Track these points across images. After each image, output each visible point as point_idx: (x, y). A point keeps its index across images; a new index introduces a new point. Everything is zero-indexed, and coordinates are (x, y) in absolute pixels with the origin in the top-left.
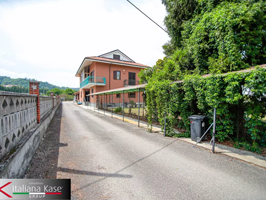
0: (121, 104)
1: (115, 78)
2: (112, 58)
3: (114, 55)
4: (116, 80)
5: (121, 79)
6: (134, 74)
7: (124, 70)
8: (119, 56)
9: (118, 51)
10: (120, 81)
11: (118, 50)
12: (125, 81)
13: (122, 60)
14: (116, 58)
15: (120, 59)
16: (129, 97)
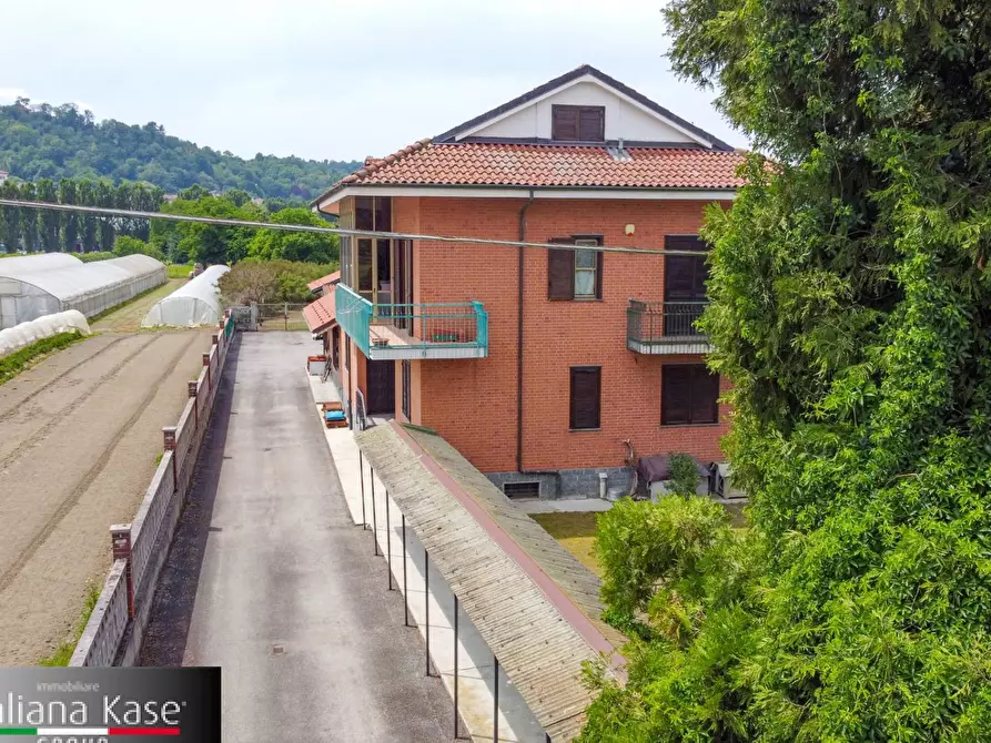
0: (603, 475)
1: (561, 291)
2: (544, 130)
3: (556, 108)
4: (565, 307)
5: (604, 294)
7: (630, 229)
8: (599, 112)
9: (588, 78)
10: (597, 307)
11: (586, 70)
12: (635, 310)
13: (621, 146)
14: (574, 137)
15: (608, 136)
16: (664, 421)
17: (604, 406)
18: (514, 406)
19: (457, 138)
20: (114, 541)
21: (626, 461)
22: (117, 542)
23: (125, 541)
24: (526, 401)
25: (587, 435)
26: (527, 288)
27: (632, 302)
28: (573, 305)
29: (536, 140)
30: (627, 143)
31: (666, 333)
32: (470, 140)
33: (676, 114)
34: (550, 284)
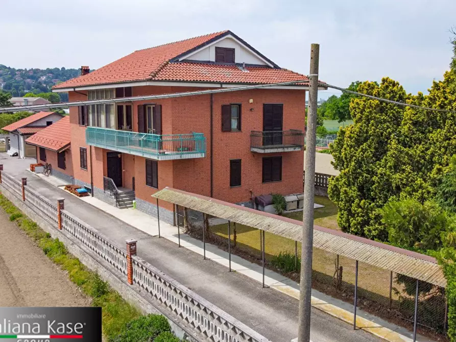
1: (226, 128)
2: (212, 58)
3: (217, 48)
4: (228, 134)
5: (242, 128)
6: (280, 108)
7: (251, 101)
8: (233, 50)
9: (229, 36)
10: (239, 134)
11: (229, 32)
12: (253, 135)
13: (244, 66)
14: (224, 61)
15: (236, 61)
16: (264, 181)
17: (242, 176)
18: (209, 179)
19: (180, 60)
20: (130, 247)
21: (251, 199)
22: (131, 247)
23: (134, 246)
24: (214, 175)
25: (236, 189)
26: (214, 126)
27: (252, 131)
28: (230, 133)
29: (209, 62)
30: (246, 65)
31: (263, 144)
32: (185, 61)
33: (261, 53)
34: (222, 125)
